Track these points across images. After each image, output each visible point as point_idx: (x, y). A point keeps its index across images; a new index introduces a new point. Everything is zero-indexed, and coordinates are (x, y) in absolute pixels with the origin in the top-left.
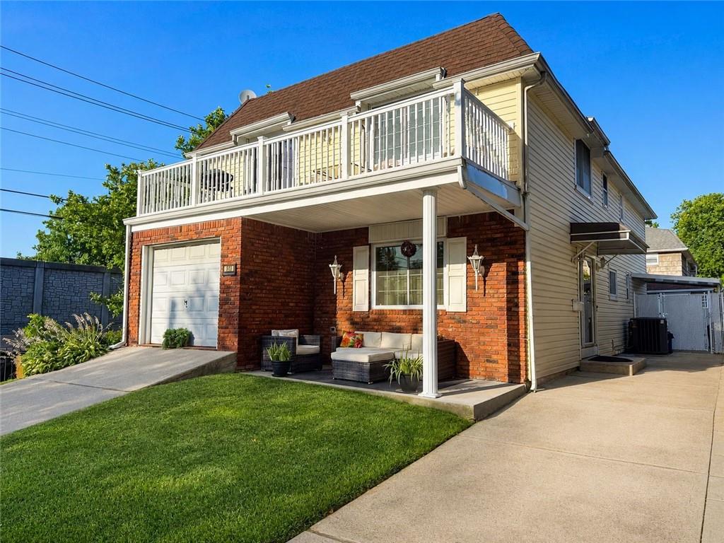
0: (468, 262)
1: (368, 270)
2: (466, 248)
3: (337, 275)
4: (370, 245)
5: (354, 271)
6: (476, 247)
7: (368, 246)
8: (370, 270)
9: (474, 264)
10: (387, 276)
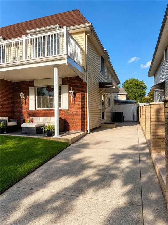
0: (69, 93)
1: (34, 96)
2: (68, 88)
3: (23, 97)
4: (35, 87)
5: (29, 96)
6: (71, 88)
7: (34, 87)
8: (35, 96)
9: (71, 94)
10: (41, 98)
